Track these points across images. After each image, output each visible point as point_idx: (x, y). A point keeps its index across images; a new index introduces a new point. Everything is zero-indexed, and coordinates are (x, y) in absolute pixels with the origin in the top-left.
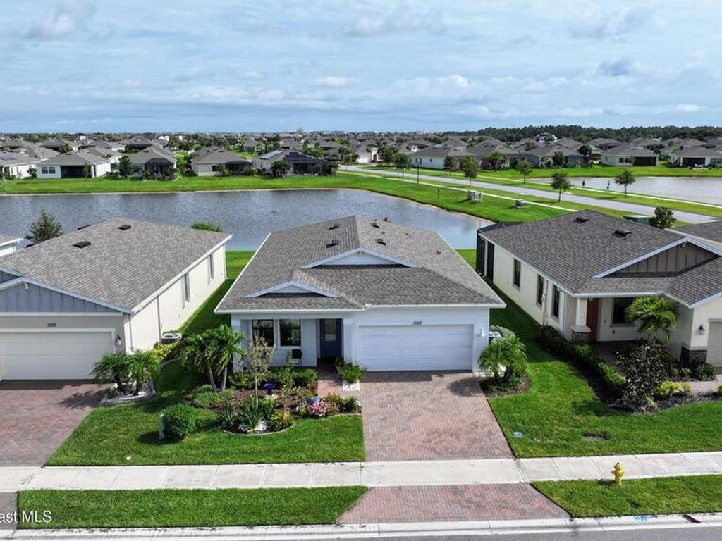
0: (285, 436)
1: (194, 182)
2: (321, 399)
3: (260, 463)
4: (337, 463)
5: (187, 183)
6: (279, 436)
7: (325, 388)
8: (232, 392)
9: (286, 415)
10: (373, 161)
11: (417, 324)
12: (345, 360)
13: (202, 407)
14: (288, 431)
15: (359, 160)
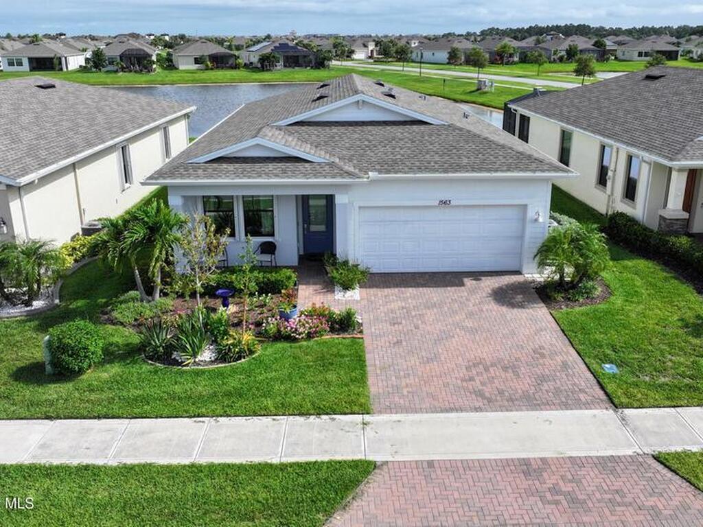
0: (243, 371)
1: (174, 75)
2: (302, 313)
3: (199, 416)
4: (324, 417)
5: (167, 76)
6: (234, 371)
7: (308, 297)
8: (170, 302)
9: (247, 337)
10: (370, 57)
11: (444, 203)
12: (338, 256)
13: (122, 324)
14: (249, 361)
15: (355, 56)
